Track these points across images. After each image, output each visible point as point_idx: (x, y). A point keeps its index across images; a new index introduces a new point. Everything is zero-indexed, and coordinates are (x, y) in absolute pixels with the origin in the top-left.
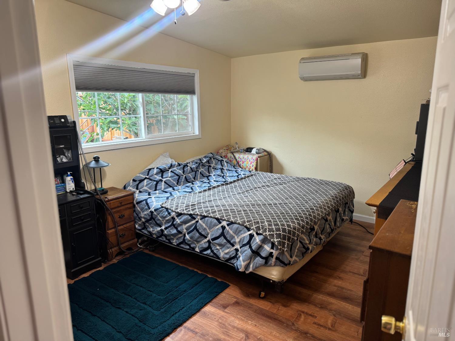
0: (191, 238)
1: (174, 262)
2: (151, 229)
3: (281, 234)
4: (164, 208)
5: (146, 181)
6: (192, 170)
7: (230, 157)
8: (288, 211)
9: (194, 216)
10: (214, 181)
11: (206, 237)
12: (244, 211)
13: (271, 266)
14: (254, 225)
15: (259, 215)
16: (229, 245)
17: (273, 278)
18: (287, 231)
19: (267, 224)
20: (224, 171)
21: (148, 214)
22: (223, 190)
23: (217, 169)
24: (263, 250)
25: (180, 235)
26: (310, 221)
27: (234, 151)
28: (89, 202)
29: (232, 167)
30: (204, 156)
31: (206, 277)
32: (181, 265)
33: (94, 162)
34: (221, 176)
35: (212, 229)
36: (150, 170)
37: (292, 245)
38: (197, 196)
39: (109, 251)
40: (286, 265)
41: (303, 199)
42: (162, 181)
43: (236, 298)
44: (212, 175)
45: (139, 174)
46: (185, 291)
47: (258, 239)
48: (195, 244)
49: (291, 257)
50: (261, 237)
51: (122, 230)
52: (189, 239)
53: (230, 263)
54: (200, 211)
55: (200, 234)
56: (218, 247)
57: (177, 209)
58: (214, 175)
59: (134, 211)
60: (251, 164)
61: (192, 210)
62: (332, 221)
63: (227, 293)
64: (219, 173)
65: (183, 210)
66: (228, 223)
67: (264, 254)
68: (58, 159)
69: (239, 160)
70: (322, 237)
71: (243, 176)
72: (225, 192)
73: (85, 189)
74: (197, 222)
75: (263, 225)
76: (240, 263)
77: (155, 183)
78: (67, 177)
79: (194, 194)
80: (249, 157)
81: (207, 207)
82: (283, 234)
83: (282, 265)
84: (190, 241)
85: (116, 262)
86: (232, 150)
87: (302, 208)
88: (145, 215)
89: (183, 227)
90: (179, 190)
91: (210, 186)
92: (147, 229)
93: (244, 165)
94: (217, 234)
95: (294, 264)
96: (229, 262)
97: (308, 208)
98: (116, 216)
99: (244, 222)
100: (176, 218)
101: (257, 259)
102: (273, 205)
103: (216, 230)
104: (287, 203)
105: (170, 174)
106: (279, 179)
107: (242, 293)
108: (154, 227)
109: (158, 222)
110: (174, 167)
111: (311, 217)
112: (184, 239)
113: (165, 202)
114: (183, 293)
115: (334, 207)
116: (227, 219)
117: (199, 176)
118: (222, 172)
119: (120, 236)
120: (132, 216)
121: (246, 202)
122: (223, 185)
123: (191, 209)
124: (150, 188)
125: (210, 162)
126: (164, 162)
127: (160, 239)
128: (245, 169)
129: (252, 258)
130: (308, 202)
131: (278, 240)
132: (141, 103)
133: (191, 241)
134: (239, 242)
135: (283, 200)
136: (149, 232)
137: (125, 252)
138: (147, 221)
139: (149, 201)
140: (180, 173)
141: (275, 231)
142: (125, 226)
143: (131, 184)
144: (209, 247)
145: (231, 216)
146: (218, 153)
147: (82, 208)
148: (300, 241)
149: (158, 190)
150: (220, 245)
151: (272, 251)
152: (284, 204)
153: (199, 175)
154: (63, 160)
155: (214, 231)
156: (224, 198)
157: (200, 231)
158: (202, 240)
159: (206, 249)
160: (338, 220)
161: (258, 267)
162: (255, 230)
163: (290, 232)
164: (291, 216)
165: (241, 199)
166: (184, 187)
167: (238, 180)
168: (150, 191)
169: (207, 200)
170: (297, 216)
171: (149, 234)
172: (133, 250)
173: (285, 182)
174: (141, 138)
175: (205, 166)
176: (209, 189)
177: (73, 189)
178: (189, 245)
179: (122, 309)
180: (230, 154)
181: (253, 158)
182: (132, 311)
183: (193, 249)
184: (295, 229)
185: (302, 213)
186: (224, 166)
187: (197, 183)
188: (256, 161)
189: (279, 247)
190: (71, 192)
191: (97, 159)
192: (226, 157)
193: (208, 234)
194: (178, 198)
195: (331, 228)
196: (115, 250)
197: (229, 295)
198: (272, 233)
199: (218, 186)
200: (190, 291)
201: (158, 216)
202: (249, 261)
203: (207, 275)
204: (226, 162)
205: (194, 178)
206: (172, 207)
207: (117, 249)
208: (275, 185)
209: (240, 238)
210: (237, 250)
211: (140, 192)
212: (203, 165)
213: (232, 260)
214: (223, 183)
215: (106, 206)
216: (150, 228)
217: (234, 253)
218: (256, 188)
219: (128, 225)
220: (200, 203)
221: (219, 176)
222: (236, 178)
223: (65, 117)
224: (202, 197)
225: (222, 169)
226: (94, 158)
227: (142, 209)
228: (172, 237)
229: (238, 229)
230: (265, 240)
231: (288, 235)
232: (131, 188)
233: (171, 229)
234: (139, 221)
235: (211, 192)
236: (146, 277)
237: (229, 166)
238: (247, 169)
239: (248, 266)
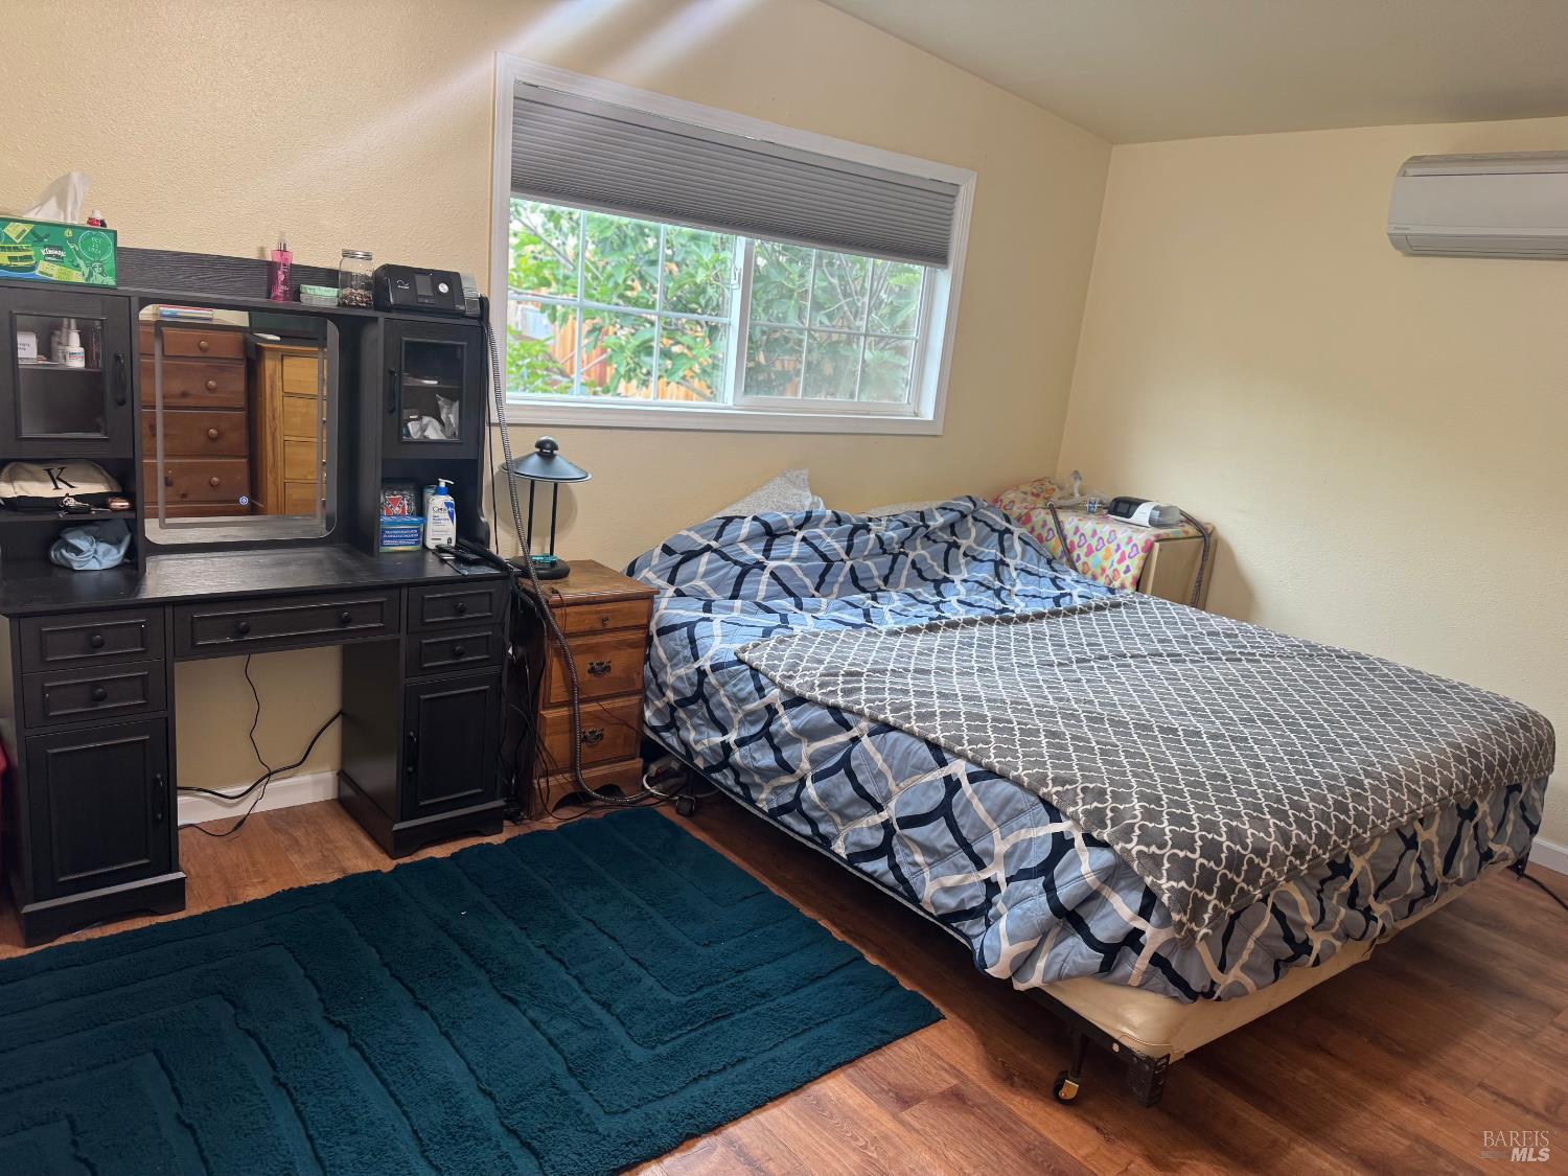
0: (825, 797)
1: (752, 872)
2: (692, 736)
3: (1194, 861)
4: (744, 667)
5: (706, 557)
6: (881, 548)
7: (1041, 523)
8: (1244, 772)
9: (846, 716)
10: (959, 601)
11: (879, 808)
12: (1051, 734)
13: (1123, 983)
14: (1080, 802)
15: (1113, 763)
16: (962, 859)
17: (1125, 1035)
18: (1223, 856)
19: (1137, 807)
20: (1005, 572)
21: (689, 679)
22: (984, 640)
23: (981, 561)
24: (1104, 911)
25: (786, 779)
26: (1336, 833)
27: (1063, 502)
28: (490, 593)
29: (1044, 560)
30: (940, 503)
31: (856, 959)
32: (774, 889)
33: (536, 458)
34: (989, 588)
35: (909, 781)
36: (729, 520)
37: (1234, 918)
38: (878, 645)
39: (536, 781)
40: (1193, 995)
41: (1322, 734)
42: (763, 567)
43: (956, 1077)
44: (957, 578)
45: (689, 530)
46: (763, 996)
47: (1086, 864)
48: (836, 825)
49: (1222, 967)
50: (1104, 857)
51: (594, 716)
52: (817, 800)
53: (956, 930)
54: (873, 701)
55: (858, 788)
56: (919, 858)
57: (790, 677)
58: (965, 581)
59: (648, 658)
60: (1120, 561)
61: (843, 690)
62: (1437, 849)
63: (925, 1046)
64: (986, 575)
65: (812, 688)
66: (975, 769)
67: (1102, 930)
68: (413, 427)
69: (1076, 539)
70: (1379, 909)
71: (1078, 602)
72: (993, 649)
73: (488, 546)
74: (855, 740)
75: (1122, 807)
76: (995, 943)
77: (737, 569)
78: (433, 494)
79: (868, 635)
80: (1119, 536)
81: (906, 692)
82: (1202, 865)
83: (1177, 992)
84: (817, 808)
85: (555, 826)
86: (1055, 500)
87: (1310, 773)
88: (680, 678)
89: (800, 749)
90: (818, 610)
91: (940, 618)
92: (678, 729)
93: (1091, 560)
94: (922, 803)
95: (1230, 999)
96: (954, 925)
97: (1335, 777)
98: (581, 664)
99: (1042, 780)
100: (781, 711)
101: (1070, 941)
102: (1181, 733)
103: (924, 789)
104: (1245, 740)
105: (796, 548)
106: (1227, 636)
107: (987, 1059)
108: (704, 729)
109: (718, 713)
110: (817, 526)
111: (1342, 817)
112: (797, 796)
113: (755, 646)
114: (754, 1003)
115: (1457, 793)
116: (970, 754)
117: (905, 573)
118: (998, 575)
119: (585, 739)
120: (639, 674)
121: (1068, 700)
122: (990, 621)
123: (841, 686)
124: (715, 587)
125: (957, 530)
126: (784, 501)
127: (716, 776)
128: (1094, 578)
129: (1049, 937)
130: (1341, 751)
131: (1175, 884)
132: (739, 275)
133: (821, 810)
134: (1008, 856)
135: (1228, 723)
136: (685, 744)
137: (595, 799)
138: (684, 702)
139: (699, 631)
140: (835, 549)
141: (1170, 843)
142: (607, 704)
143: (655, 561)
144: (884, 850)
145: (993, 745)
146: (996, 501)
147: (462, 611)
148: (1275, 910)
149: (743, 599)
150: (927, 850)
151: (1140, 924)
152: (1233, 739)
153: (906, 571)
154: (426, 434)
155: (915, 791)
156: (980, 670)
157: (860, 779)
158: (864, 815)
159: (872, 854)
160: (1466, 850)
161: (1069, 977)
162: (1081, 822)
163: (1235, 862)
164: (1253, 794)
165: (1048, 688)
166: (838, 603)
167: (1056, 614)
168: (714, 596)
169: (912, 668)
170: (1279, 800)
171: (684, 753)
172: (623, 796)
173: (1254, 654)
174: (720, 404)
175: (935, 542)
176: (932, 628)
177: (450, 540)
178: (813, 823)
179: (524, 1007)
180: (1043, 512)
181: (1134, 541)
182: (554, 1022)
183: (826, 841)
184: (1260, 852)
185: (1306, 794)
186: (1012, 554)
187: (890, 598)
188: (1142, 554)
189: (1176, 917)
190: (440, 549)
191: (547, 451)
192: (1024, 520)
193: (888, 798)
194: (804, 638)
195: (1424, 877)
196: (558, 783)
197: (933, 1054)
198: (1154, 849)
199: (971, 622)
200: (783, 1000)
201: (722, 692)
202: (1033, 944)
203: (863, 951)
204: (1019, 538)
205: (886, 580)
206: (774, 668)
207: (564, 781)
208: (1208, 658)
209: (1012, 839)
210: (992, 887)
211: (679, 593)
212: (927, 537)
213: (968, 922)
214: (992, 614)
215: (549, 623)
216: (688, 729)
217: (979, 896)
218: (1125, 656)
219: (619, 703)
220: (883, 672)
221: (984, 588)
222: (1049, 606)
223: (453, 279)
224: (894, 653)
225: (999, 565)
226: (540, 445)
227: (672, 656)
228: (757, 779)
229: (1011, 805)
230: (1116, 874)
231: (1225, 875)
232: (651, 575)
233: (756, 750)
234: (659, 699)
235: (937, 640)
236: (638, 907)
237: (1032, 557)
238: (1102, 580)
239: (1028, 962)
